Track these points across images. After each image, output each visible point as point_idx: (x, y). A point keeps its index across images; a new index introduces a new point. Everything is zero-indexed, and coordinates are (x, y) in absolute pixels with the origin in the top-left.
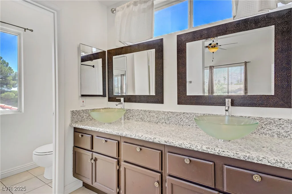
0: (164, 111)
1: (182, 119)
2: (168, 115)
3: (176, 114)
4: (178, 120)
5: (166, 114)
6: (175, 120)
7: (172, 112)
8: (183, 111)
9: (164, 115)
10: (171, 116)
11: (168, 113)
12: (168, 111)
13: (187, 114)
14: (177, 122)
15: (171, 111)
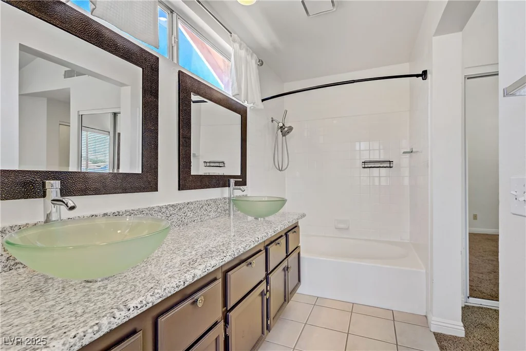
0: (161, 205)
1: (185, 214)
2: (167, 212)
3: (178, 208)
4: (182, 216)
5: (164, 210)
6: (177, 219)
7: (173, 205)
8: (186, 201)
9: (160, 214)
10: (171, 212)
11: (167, 208)
12: (167, 204)
13: (192, 203)
14: (179, 220)
15: (172, 203)
